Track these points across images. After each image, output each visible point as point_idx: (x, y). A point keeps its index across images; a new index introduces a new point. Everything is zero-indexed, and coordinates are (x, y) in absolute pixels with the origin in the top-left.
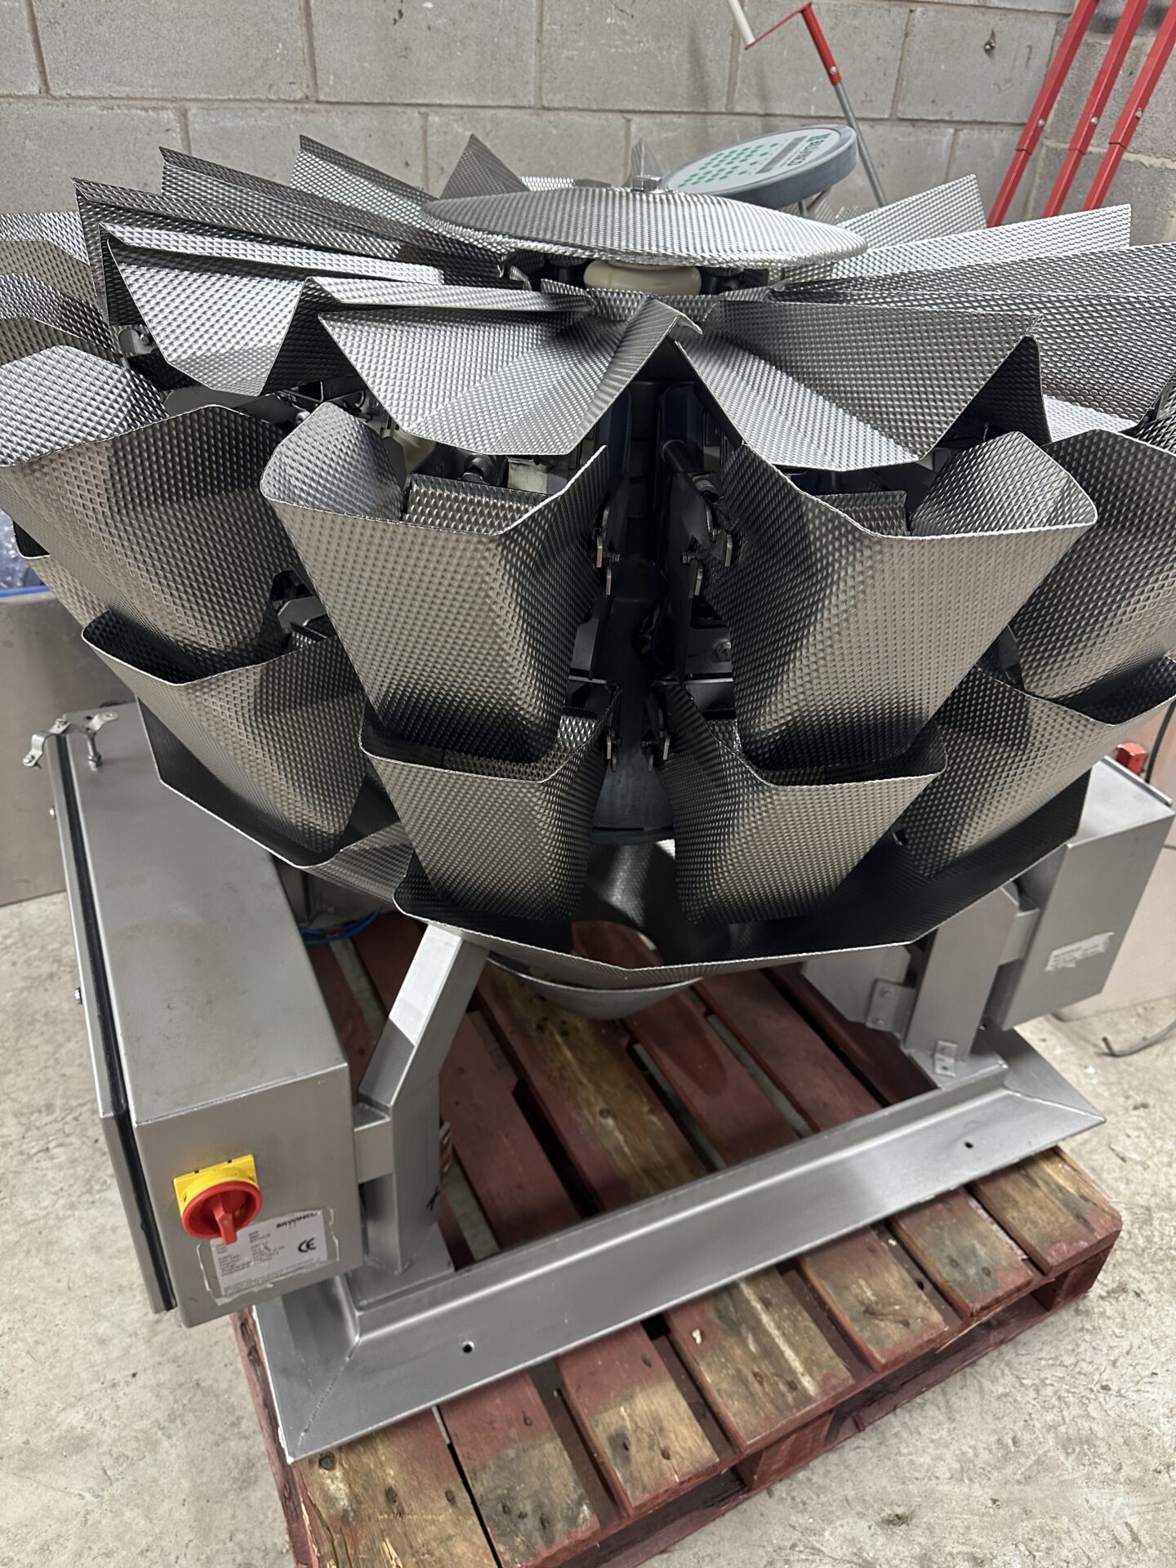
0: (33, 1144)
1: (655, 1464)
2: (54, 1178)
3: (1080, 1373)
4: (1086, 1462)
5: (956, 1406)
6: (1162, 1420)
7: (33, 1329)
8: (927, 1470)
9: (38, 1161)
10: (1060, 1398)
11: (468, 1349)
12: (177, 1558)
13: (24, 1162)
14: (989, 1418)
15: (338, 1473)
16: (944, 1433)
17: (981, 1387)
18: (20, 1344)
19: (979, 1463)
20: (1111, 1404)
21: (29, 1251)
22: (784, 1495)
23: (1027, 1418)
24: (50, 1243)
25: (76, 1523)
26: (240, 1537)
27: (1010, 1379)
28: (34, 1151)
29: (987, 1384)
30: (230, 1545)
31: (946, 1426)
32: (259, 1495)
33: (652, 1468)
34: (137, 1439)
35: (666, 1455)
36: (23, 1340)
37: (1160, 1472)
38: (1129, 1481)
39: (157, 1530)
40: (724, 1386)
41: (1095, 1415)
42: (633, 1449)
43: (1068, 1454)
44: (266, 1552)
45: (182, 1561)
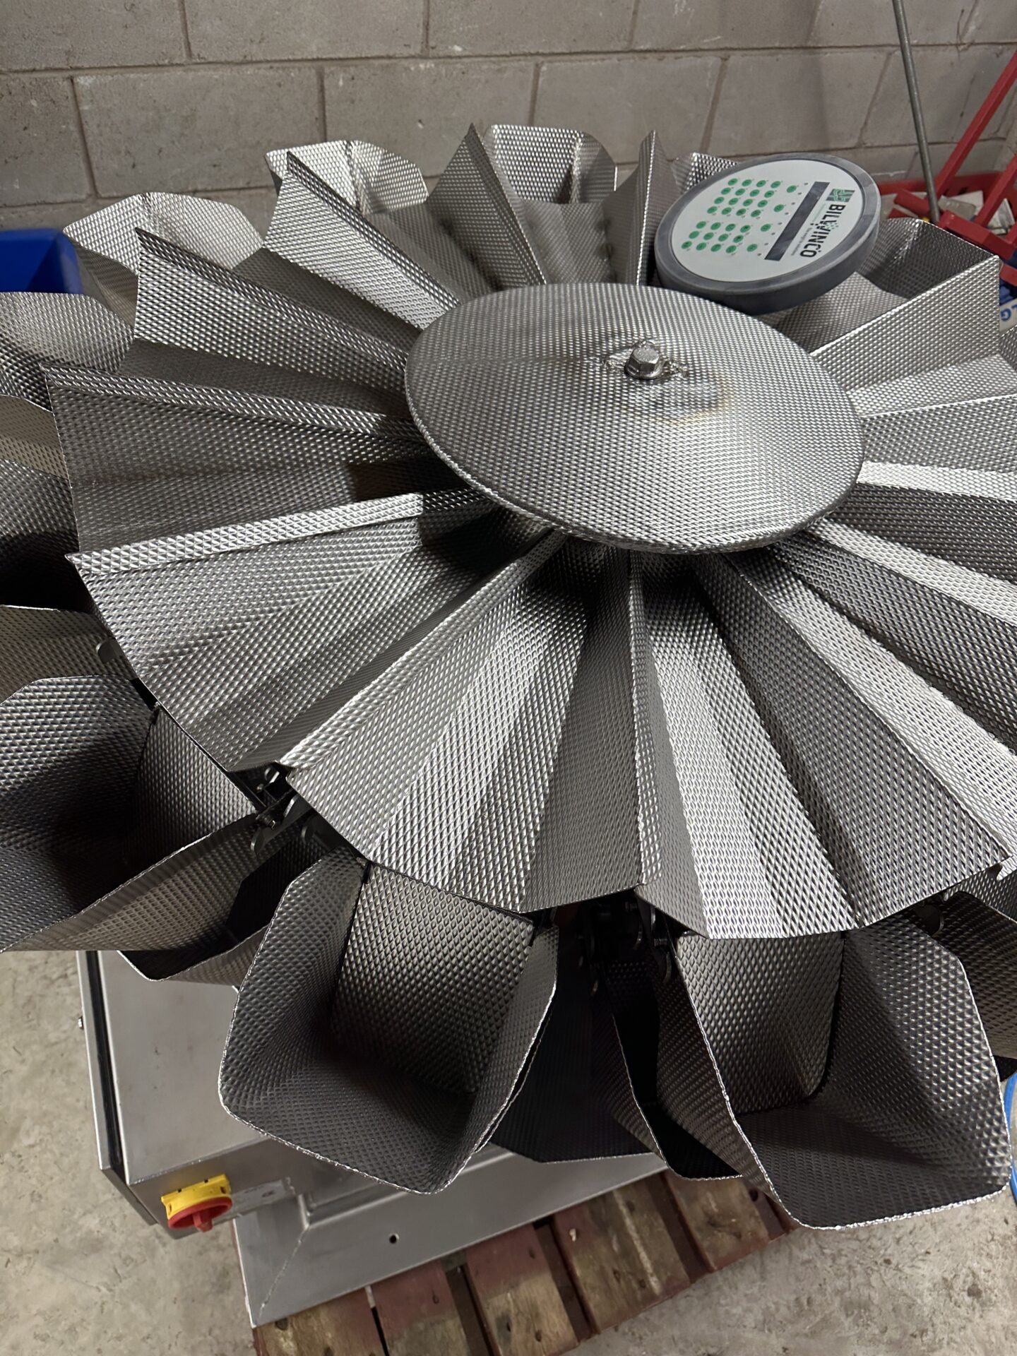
0: (55, 969)
1: (529, 1345)
2: (72, 1004)
3: (870, 1247)
4: (861, 1323)
5: (768, 1268)
6: (926, 1293)
7: (59, 1143)
8: (738, 1320)
9: (59, 987)
10: (850, 1267)
11: (393, 1239)
12: (170, 1346)
13: (48, 987)
14: (792, 1280)
15: (290, 1333)
16: (755, 1290)
17: (791, 1254)
18: (49, 1155)
19: (778, 1317)
20: (889, 1276)
21: (53, 1071)
22: (627, 1330)
23: (822, 1282)
24: (70, 1065)
25: (95, 1311)
26: (217, 1332)
27: (814, 1247)
28: (55, 976)
29: (796, 1251)
30: (209, 1338)
31: (758, 1283)
32: (231, 1298)
33: (526, 1347)
34: (140, 1245)
35: (538, 1337)
36: (52, 1151)
37: (915, 1337)
38: (891, 1342)
39: (155, 1322)
40: (590, 1280)
41: (874, 1284)
42: (514, 1329)
43: (847, 1316)
44: (236, 1346)
45: (173, 1348)
